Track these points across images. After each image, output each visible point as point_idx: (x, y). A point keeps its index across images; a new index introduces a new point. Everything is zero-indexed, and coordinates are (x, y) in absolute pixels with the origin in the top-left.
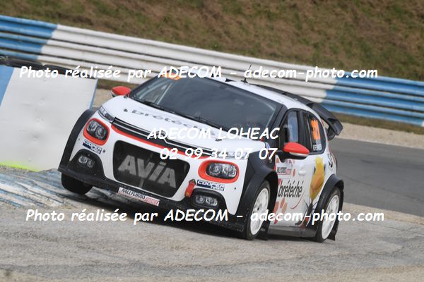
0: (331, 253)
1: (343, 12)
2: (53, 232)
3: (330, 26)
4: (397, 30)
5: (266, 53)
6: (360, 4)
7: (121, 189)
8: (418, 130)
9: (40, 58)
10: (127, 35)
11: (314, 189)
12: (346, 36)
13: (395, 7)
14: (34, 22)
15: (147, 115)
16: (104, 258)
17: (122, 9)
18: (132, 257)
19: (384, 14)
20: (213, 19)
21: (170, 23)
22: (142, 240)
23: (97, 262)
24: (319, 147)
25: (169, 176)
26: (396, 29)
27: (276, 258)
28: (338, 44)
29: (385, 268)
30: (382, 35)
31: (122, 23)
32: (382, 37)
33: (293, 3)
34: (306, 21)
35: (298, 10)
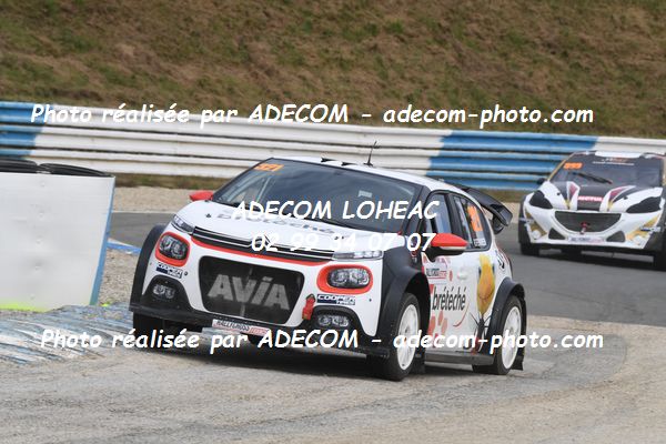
1: (442, 50)
2: (75, 394)
3: (425, 71)
4: (517, 67)
6: (463, 37)
7: (215, 321)
9: (33, 153)
11: (484, 300)
12: (449, 82)
13: (510, 36)
16: (147, 422)
17: (140, 75)
18: (186, 418)
19: (498, 47)
20: (265, 76)
21: (207, 87)
22: (198, 392)
23: (138, 429)
24: (481, 241)
25: (278, 295)
26: (515, 66)
27: (385, 397)
28: (439, 94)
29: (534, 396)
30: (497, 75)
31: (142, 95)
32: (497, 78)
33: (372, 44)
34: (391, 66)
35: (380, 52)
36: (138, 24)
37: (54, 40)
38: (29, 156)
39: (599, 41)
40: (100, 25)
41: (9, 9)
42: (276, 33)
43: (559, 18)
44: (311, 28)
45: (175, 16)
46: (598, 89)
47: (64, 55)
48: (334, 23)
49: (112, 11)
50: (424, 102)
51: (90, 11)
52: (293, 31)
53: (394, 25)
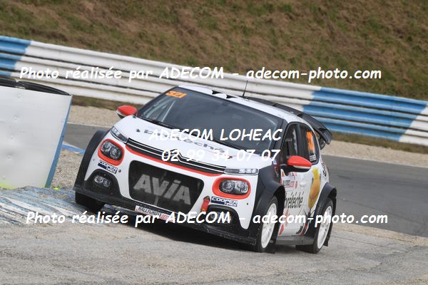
0: (309, 270)
1: (319, 27)
2: (28, 250)
3: (306, 42)
4: (373, 45)
5: (242, 68)
7: (137, 207)
8: (396, 145)
9: (13, 74)
10: (101, 51)
11: (312, 199)
12: (322, 51)
13: (371, 22)
14: (7, 38)
16: (79, 276)
17: (97, 25)
18: (108, 275)
19: (361, 29)
20: (188, 34)
21: (145, 39)
22: (118, 258)
23: (73, 280)
24: (314, 157)
25: (184, 194)
30: (358, 49)
32: (358, 52)
33: (268, 19)
34: (282, 36)
35: (274, 25)
43: (407, 12)
44: (225, 2)
47: (42, 5)
52: (211, 3)
53: (285, 6)
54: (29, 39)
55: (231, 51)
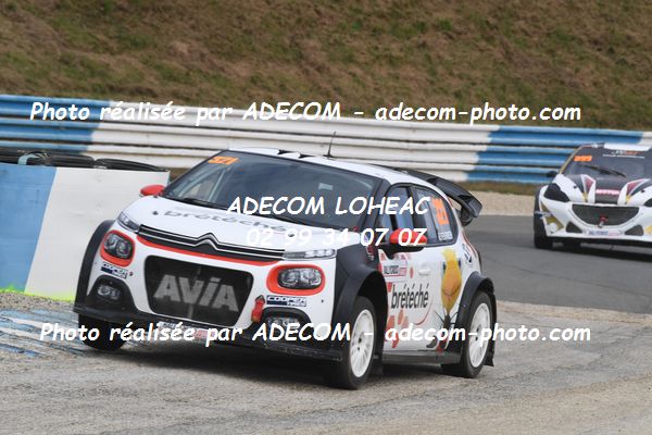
0: (507, 375)
1: (489, 47)
2: (130, 384)
3: (473, 68)
4: (564, 63)
6: (511, 33)
9: (91, 148)
11: (449, 295)
12: (496, 78)
13: (557, 33)
15: (186, 215)
16: (201, 412)
17: (194, 72)
18: (239, 407)
19: (545, 44)
20: (316, 72)
21: (260, 84)
23: (193, 418)
24: (447, 235)
25: (226, 296)
26: (562, 63)
28: (488, 90)
29: (581, 387)
30: (544, 71)
31: (196, 91)
32: (544, 74)
33: (421, 41)
34: (441, 63)
35: (429, 49)
36: (192, 22)
37: (110, 38)
38: (86, 151)
39: (645, 38)
40: (155, 23)
41: (68, 8)
42: (327, 30)
43: (605, 16)
44: (361, 26)
45: (228, 14)
46: (643, 85)
47: (120, 53)
48: (383, 21)
49: (167, 9)
50: (472, 98)
51: (146, 9)
52: (344, 28)
53: (442, 22)
54: (106, 99)
55: (376, 89)
